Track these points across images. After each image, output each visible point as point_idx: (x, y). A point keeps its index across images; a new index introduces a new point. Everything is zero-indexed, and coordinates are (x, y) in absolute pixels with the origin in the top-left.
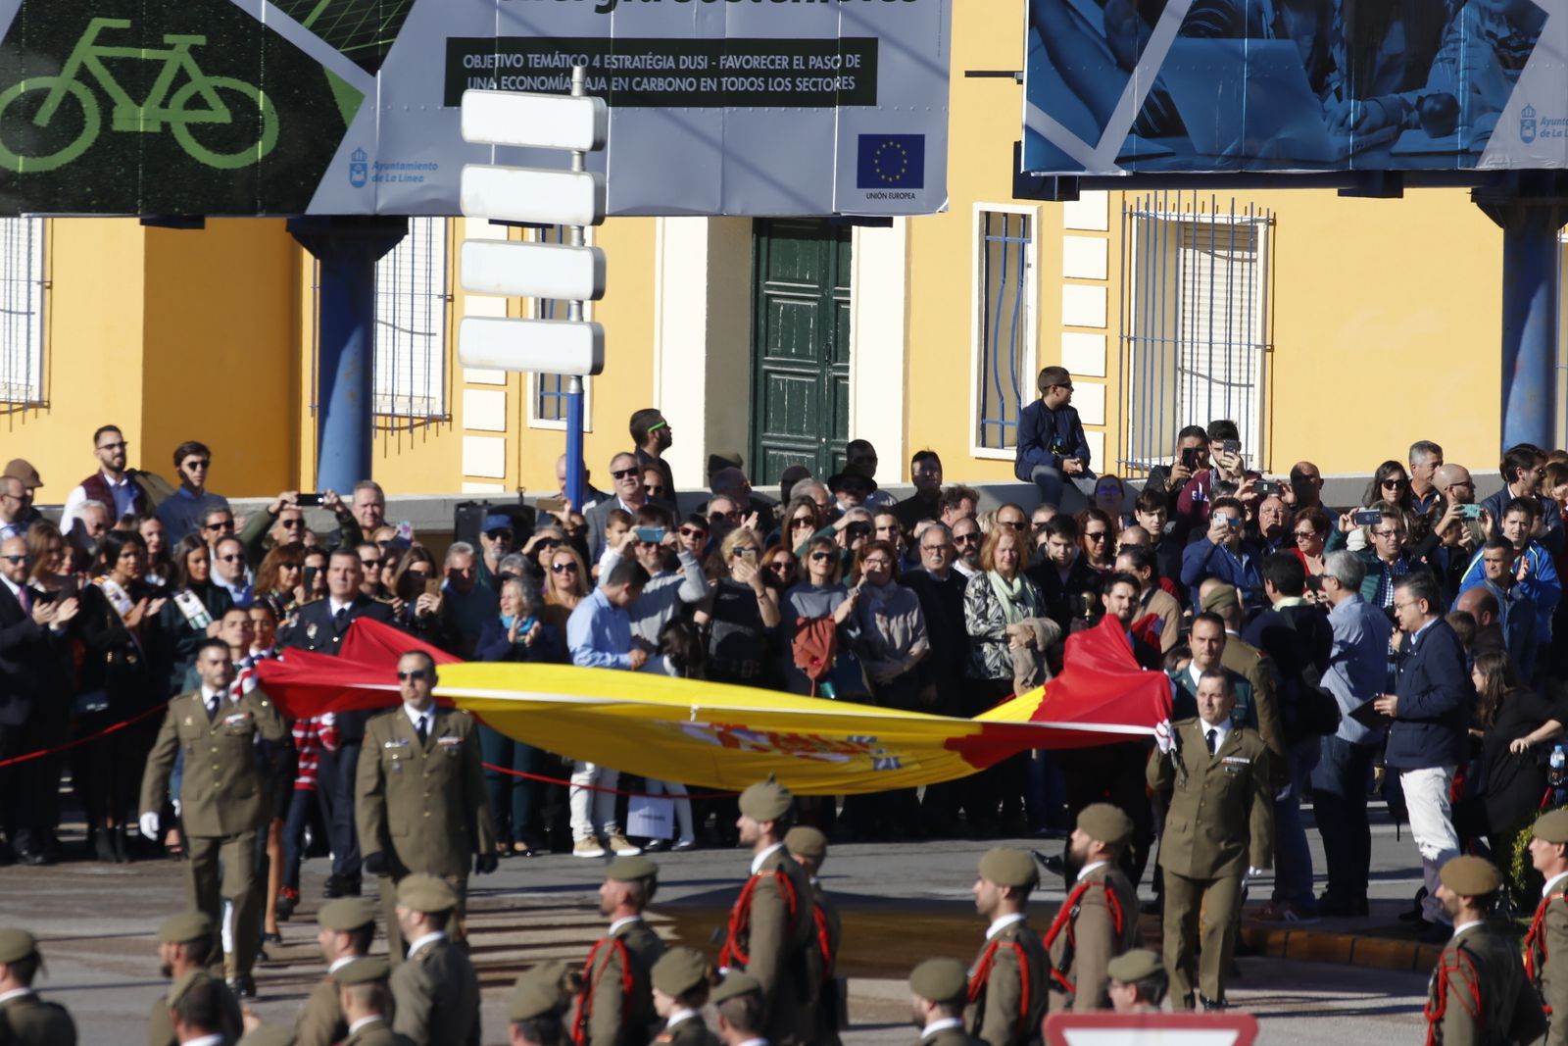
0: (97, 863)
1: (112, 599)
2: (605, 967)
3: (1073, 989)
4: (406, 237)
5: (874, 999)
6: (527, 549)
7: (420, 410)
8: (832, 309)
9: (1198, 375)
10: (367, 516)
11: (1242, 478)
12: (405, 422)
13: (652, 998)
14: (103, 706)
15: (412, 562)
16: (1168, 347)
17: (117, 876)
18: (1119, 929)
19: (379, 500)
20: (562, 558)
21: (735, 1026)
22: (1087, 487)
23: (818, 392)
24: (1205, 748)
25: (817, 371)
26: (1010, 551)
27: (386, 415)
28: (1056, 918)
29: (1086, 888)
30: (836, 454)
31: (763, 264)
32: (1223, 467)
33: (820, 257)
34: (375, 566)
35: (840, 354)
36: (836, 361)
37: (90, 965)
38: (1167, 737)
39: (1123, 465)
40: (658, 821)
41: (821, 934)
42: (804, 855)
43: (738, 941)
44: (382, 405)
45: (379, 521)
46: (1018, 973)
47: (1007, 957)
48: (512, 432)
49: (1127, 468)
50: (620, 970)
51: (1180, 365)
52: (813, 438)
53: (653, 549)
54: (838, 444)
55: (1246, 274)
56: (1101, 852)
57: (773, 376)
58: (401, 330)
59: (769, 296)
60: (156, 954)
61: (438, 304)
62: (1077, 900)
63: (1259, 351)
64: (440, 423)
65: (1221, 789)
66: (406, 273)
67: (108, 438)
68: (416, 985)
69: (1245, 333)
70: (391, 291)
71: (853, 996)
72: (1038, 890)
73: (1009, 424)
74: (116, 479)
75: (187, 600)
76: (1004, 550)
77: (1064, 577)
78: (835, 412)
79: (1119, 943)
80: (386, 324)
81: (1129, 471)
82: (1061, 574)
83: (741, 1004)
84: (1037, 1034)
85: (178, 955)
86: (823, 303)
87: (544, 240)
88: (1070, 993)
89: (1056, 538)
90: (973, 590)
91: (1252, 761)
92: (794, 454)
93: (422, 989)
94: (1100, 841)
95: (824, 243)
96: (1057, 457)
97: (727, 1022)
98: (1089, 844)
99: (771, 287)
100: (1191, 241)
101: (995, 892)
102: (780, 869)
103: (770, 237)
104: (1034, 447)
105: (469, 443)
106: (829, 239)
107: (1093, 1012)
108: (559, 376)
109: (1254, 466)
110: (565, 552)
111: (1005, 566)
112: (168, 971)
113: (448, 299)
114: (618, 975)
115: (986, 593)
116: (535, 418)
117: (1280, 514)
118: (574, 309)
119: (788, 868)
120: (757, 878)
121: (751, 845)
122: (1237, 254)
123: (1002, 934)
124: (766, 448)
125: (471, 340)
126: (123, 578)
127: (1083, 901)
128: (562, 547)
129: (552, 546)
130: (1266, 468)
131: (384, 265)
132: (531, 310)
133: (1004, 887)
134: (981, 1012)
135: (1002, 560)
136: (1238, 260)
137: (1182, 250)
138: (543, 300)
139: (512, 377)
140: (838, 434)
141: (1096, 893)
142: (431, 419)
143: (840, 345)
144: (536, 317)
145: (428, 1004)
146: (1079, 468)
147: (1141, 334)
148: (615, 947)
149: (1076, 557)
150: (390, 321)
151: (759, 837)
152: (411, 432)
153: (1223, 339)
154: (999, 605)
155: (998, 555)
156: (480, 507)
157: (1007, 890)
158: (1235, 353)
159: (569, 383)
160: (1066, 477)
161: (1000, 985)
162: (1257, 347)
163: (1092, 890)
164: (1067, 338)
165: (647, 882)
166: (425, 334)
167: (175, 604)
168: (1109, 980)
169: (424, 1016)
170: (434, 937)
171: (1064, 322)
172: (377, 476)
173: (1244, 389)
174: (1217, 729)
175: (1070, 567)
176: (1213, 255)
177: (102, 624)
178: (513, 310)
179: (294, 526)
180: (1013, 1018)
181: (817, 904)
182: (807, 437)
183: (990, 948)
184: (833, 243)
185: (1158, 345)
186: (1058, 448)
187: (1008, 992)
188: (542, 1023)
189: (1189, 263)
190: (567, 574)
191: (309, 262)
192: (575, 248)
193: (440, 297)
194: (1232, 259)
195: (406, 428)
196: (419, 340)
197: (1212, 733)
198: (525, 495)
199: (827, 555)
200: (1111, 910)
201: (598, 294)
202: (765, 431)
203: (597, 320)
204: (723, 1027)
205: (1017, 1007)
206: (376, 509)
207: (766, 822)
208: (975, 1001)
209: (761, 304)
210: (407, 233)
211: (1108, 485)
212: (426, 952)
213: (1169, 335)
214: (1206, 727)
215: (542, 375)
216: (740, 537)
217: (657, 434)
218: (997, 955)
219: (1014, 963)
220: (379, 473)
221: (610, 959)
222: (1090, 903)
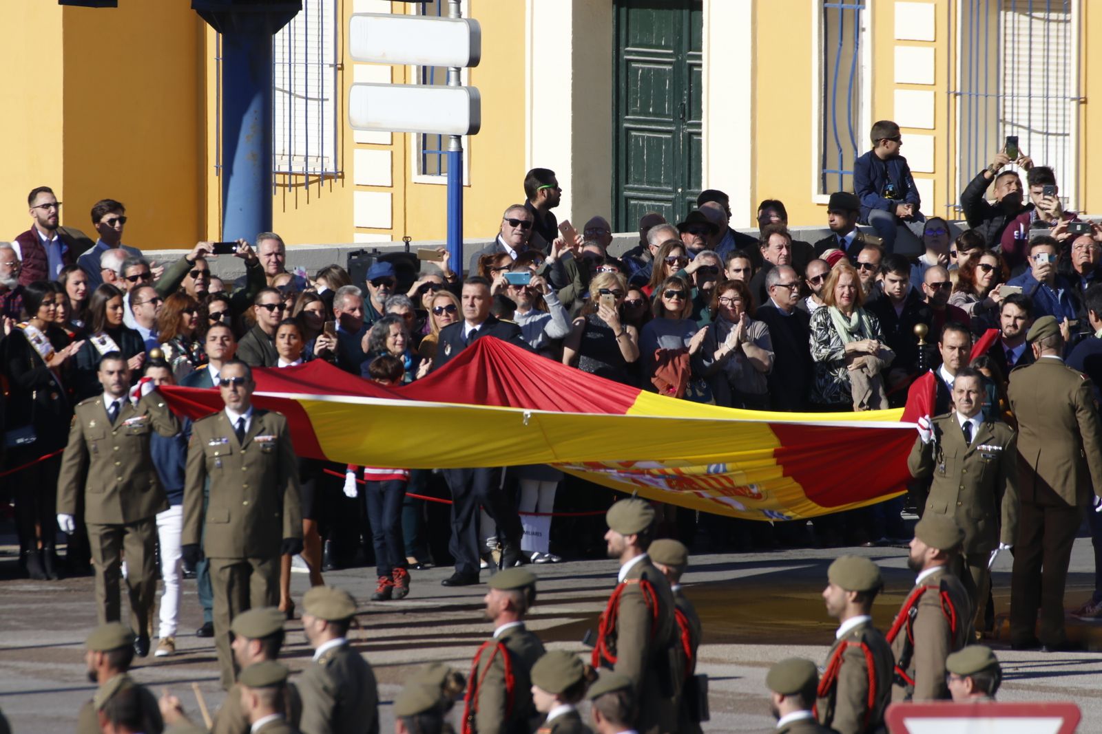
0: (28, 581)
1: (34, 342)
2: (488, 667)
3: (913, 683)
4: (300, 12)
5: (732, 693)
6: (411, 293)
7: (315, 167)
8: (686, 71)
9: (1019, 126)
10: (271, 263)
11: (1061, 219)
12: (302, 180)
13: (531, 695)
14: (34, 439)
15: (305, 305)
16: (992, 100)
17: (48, 592)
18: (953, 629)
19: (280, 250)
20: (442, 302)
21: (609, 719)
22: (917, 228)
23: (674, 147)
24: (962, 437)
25: (673, 128)
26: (849, 287)
27: (284, 173)
28: (897, 618)
29: (924, 590)
30: (691, 202)
31: (623, 32)
32: (1042, 209)
33: (675, 25)
34: (276, 310)
35: (693, 112)
36: (690, 119)
37: (24, 673)
38: (929, 429)
39: (951, 209)
40: (535, 537)
41: (683, 635)
42: (666, 564)
43: (607, 643)
44: (280, 164)
45: (280, 268)
46: (865, 669)
47: (855, 655)
48: (398, 187)
49: (955, 211)
50: (503, 671)
51: (1001, 117)
52: (670, 188)
53: (523, 290)
54: (693, 194)
55: (1061, 34)
56: (936, 558)
57: (634, 133)
58: (296, 96)
59: (629, 61)
60: (84, 661)
61: (329, 72)
62: (915, 603)
63: (1074, 103)
64: (333, 180)
65: (978, 473)
66: (300, 44)
67: (42, 199)
68: (320, 686)
69: (1061, 87)
70: (287, 61)
71: (714, 692)
72: (882, 593)
73: (848, 173)
74: (48, 236)
75: (103, 343)
76: (843, 286)
77: (899, 310)
78: (690, 165)
79: (954, 641)
80: (283, 91)
81: (957, 213)
82: (896, 308)
83: (615, 699)
84: (882, 724)
85: (101, 663)
86: (678, 66)
87: (424, 13)
88: (910, 686)
89: (892, 275)
90: (815, 324)
91: (1003, 449)
92: (653, 203)
93: (325, 689)
94: (935, 548)
95: (678, 12)
96: (892, 202)
97: (601, 715)
98: (925, 551)
99: (631, 52)
100: (1010, 4)
101: (844, 597)
102: (644, 577)
103: (629, 8)
104: (870, 193)
105: (359, 196)
106: (682, 8)
107: (930, 703)
108: (440, 136)
109: (1070, 207)
110: (443, 295)
111: (844, 302)
112: (93, 677)
113: (339, 67)
114: (500, 675)
115: (827, 326)
116: (419, 174)
117: (1091, 249)
118: (453, 75)
119: (650, 576)
120: (623, 585)
121: (618, 556)
122: (1053, 16)
123: (850, 635)
124: (627, 199)
125: (359, 105)
126: (42, 323)
127: (920, 604)
128: (441, 292)
129: (434, 290)
130: (1082, 209)
131: (280, 38)
132: (413, 76)
133: (851, 592)
134: (832, 705)
135: (842, 296)
136: (1054, 21)
137: (1002, 13)
138: (425, 68)
139: (397, 137)
140: (693, 185)
141: (932, 595)
142: (324, 176)
143: (693, 103)
144: (418, 83)
145: (331, 703)
146: (909, 212)
147: (966, 90)
148: (498, 649)
149: (909, 292)
150: (287, 88)
151: (625, 548)
152: (307, 188)
153: (1040, 93)
154: (839, 337)
155: (838, 291)
156: (370, 255)
157: (854, 594)
158: (1052, 105)
159: (448, 144)
160: (900, 221)
161: (849, 680)
162: (1073, 99)
163: (929, 593)
164: (899, 94)
165: (526, 591)
166: (318, 99)
167: (93, 346)
168: (947, 673)
169: (328, 714)
170: (337, 642)
171: (896, 81)
172: (278, 227)
173: (1061, 138)
174: (972, 420)
175: (904, 301)
176: (1032, 17)
177: (25, 366)
178: (397, 77)
179: (200, 276)
180: (861, 710)
181: (678, 607)
182: (664, 188)
183: (840, 646)
184: (686, 12)
185: (982, 99)
186: (891, 193)
187: (857, 688)
188: (425, 719)
189: (1009, 24)
190: (447, 316)
191: (212, 37)
192: (453, 21)
193: (331, 66)
194: (1049, 21)
195: (301, 185)
196: (313, 106)
197: (968, 425)
198: (411, 244)
199: (677, 293)
200: (946, 612)
201: (474, 61)
202: (627, 183)
203: (473, 85)
204: (598, 720)
205: (865, 700)
206: (280, 258)
207: (631, 536)
208: (826, 695)
209: (621, 68)
210: (301, 9)
211: (935, 228)
212: (329, 655)
213: (992, 91)
214: (962, 420)
215: (425, 135)
216: (606, 280)
217: (545, 192)
218: (845, 654)
219: (862, 660)
220: (279, 225)
221: (494, 660)
222: (926, 605)
